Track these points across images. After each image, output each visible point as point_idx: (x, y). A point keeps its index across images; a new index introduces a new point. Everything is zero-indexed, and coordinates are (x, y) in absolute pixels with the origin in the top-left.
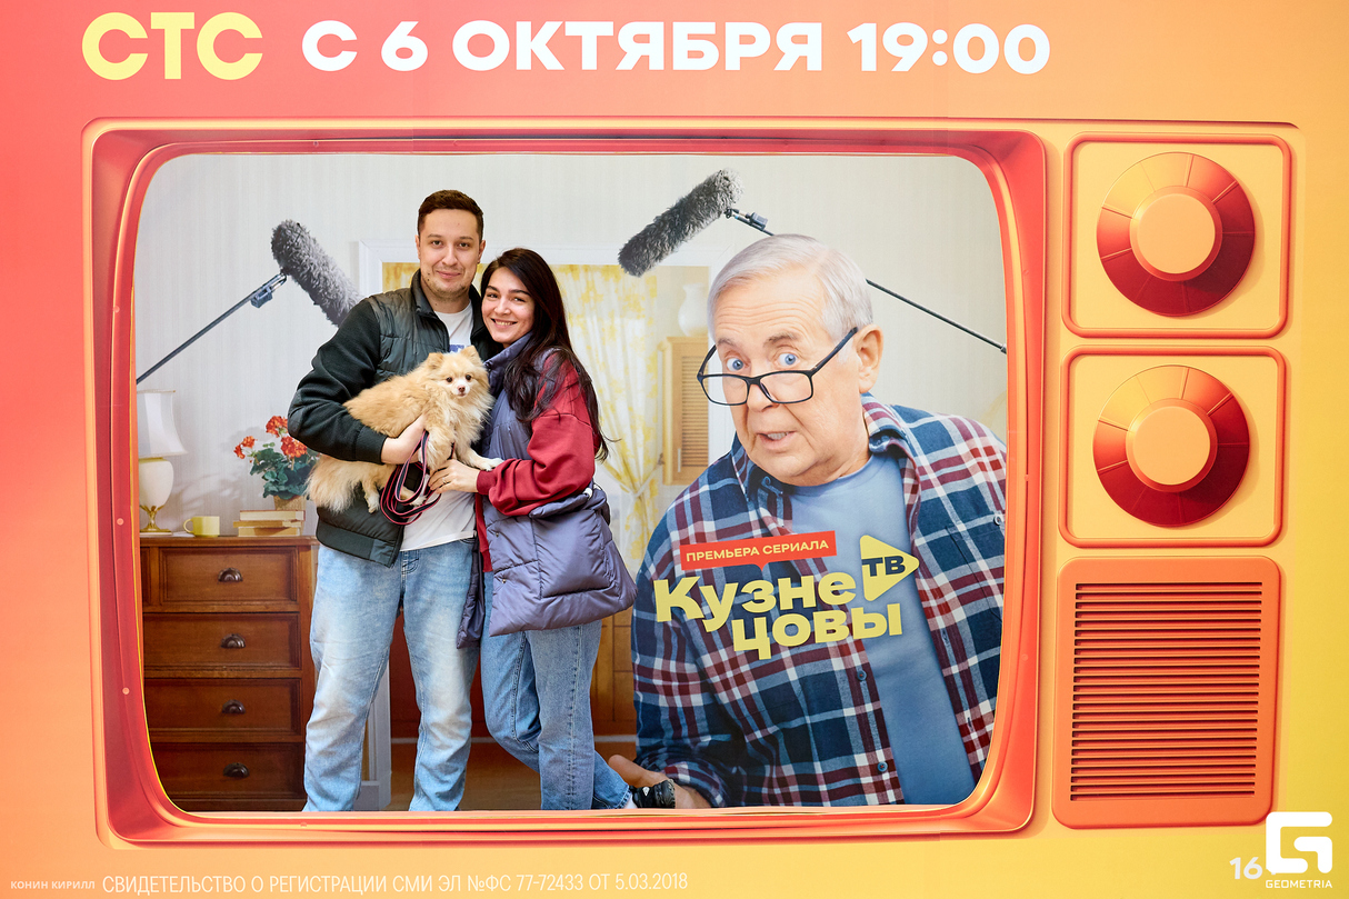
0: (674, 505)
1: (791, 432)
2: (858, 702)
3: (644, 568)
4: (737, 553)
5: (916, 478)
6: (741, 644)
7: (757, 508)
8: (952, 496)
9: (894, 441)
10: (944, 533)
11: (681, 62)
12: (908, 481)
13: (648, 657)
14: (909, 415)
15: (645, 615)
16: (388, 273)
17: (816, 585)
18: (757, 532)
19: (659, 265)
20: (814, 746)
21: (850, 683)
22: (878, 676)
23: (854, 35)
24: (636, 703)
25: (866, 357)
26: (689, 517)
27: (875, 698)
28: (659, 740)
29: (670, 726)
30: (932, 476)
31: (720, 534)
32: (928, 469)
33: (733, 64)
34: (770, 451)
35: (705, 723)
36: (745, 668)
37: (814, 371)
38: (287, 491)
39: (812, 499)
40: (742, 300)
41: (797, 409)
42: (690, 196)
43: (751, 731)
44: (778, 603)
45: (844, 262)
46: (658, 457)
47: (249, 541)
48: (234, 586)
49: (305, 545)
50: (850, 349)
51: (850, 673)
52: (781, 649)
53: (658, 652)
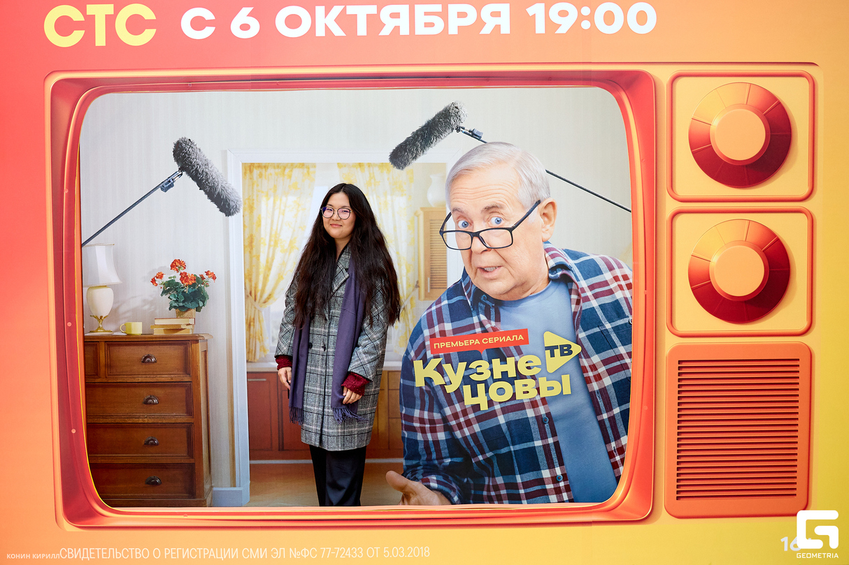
0: (426, 313)
1: (499, 267)
2: (544, 437)
3: (407, 353)
4: (466, 343)
5: (579, 295)
6: (469, 401)
7: (478, 314)
8: (602, 306)
9: (565, 272)
10: (597, 330)
11: (420, 30)
12: (574, 297)
13: (410, 409)
14: (574, 255)
15: (408, 383)
16: (246, 170)
17: (516, 363)
18: (478, 330)
19: (415, 163)
20: (516, 465)
21: (539, 425)
22: (556, 420)
23: (531, 11)
24: (403, 438)
25: (546, 219)
26: (435, 321)
27: (554, 434)
28: (418, 461)
29: (424, 452)
30: (589, 294)
31: (455, 331)
32: (587, 289)
33: (453, 30)
34: (486, 279)
35: (447, 451)
36: (471, 416)
37: (514, 228)
38: (183, 306)
39: (513, 308)
40: (467, 184)
41: (503, 252)
42: (434, 118)
43: (476, 456)
44: (492, 375)
45: (531, 159)
46: (416, 283)
47: (160, 337)
48: (151, 365)
49: (195, 340)
50: (536, 214)
51: (539, 418)
52: (494, 403)
53: (416, 406)
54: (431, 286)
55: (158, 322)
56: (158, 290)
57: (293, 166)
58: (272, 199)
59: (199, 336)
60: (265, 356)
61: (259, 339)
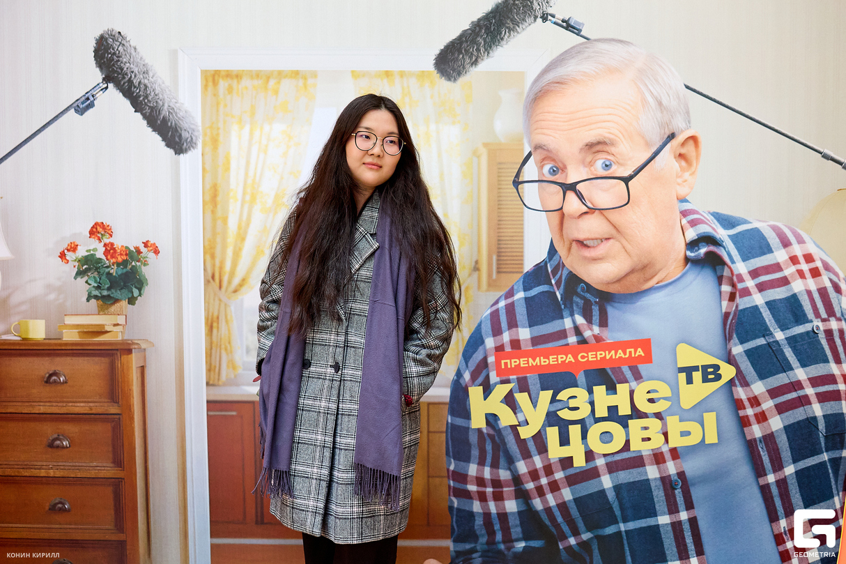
0: (489, 312)
1: (608, 239)
2: (673, 510)
3: (459, 374)
4: (552, 360)
5: (734, 285)
6: (556, 451)
7: (572, 315)
8: (769, 304)
9: (712, 248)
10: (761, 341)
12: (726, 288)
13: (462, 463)
14: (727, 222)
15: (460, 422)
16: (207, 81)
17: (632, 393)
18: (572, 339)
19: (474, 71)
20: (628, 553)
21: (665, 490)
22: (694, 485)
24: (451, 508)
25: (683, 163)
26: (504, 324)
27: (689, 506)
28: (473, 545)
29: (484, 532)
30: (750, 283)
31: (536, 341)
32: (747, 277)
34: (585, 258)
35: (519, 529)
36: (559, 475)
37: (631, 177)
38: (109, 296)
39: (629, 305)
40: (557, 106)
41: (613, 216)
43: (564, 537)
44: (593, 411)
45: (660, 66)
46: (473, 264)
47: (73, 344)
48: (59, 388)
49: (126, 349)
50: (667, 155)
51: (665, 481)
52: (596, 457)
53: (472, 459)
54: (498, 268)
55: (70, 320)
56: (71, 269)
57: (281, 75)
58: (247, 128)
59: (134, 344)
60: (236, 376)
61: (226, 349)
